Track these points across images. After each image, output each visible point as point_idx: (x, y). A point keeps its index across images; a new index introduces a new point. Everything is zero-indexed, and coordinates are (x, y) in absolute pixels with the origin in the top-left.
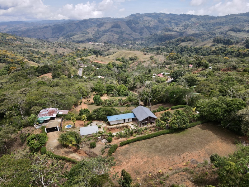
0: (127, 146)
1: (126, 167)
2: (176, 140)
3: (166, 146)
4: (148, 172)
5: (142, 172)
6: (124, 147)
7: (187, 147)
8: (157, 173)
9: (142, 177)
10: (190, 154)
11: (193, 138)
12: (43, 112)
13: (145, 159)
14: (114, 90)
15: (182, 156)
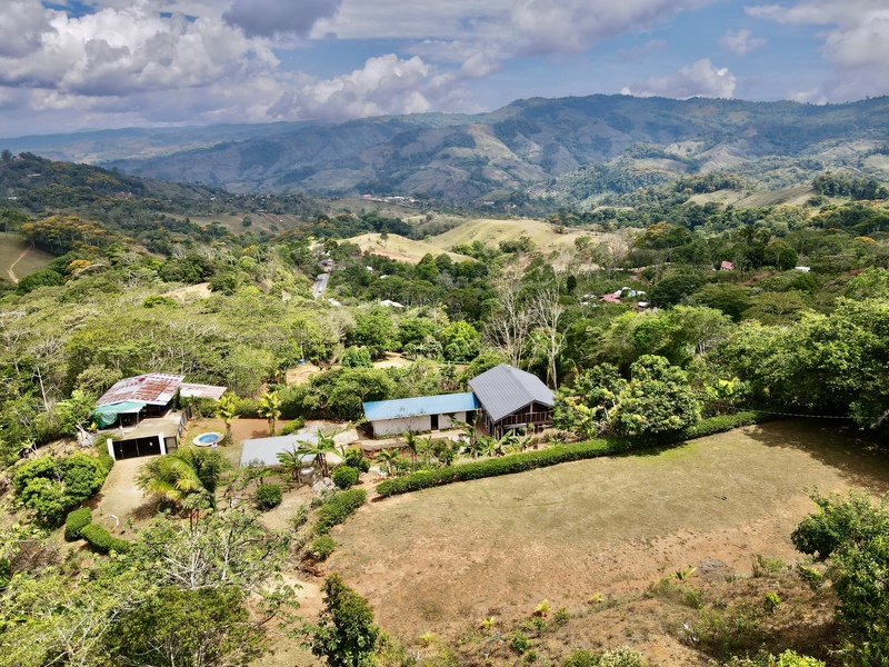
0: (407, 497)
1: (384, 583)
2: (637, 483)
3: (589, 505)
4: (484, 609)
5: (453, 608)
6: (393, 501)
7: (687, 511)
8: (529, 615)
9: (450, 631)
10: (700, 540)
11: (719, 476)
12: (122, 387)
13: (480, 553)
14: (429, 338)
15: (660, 545)
